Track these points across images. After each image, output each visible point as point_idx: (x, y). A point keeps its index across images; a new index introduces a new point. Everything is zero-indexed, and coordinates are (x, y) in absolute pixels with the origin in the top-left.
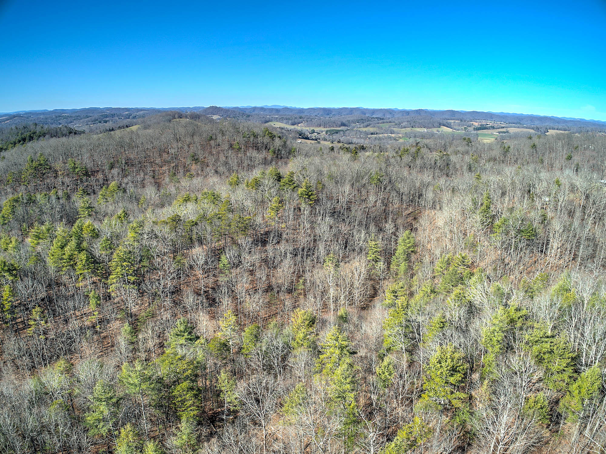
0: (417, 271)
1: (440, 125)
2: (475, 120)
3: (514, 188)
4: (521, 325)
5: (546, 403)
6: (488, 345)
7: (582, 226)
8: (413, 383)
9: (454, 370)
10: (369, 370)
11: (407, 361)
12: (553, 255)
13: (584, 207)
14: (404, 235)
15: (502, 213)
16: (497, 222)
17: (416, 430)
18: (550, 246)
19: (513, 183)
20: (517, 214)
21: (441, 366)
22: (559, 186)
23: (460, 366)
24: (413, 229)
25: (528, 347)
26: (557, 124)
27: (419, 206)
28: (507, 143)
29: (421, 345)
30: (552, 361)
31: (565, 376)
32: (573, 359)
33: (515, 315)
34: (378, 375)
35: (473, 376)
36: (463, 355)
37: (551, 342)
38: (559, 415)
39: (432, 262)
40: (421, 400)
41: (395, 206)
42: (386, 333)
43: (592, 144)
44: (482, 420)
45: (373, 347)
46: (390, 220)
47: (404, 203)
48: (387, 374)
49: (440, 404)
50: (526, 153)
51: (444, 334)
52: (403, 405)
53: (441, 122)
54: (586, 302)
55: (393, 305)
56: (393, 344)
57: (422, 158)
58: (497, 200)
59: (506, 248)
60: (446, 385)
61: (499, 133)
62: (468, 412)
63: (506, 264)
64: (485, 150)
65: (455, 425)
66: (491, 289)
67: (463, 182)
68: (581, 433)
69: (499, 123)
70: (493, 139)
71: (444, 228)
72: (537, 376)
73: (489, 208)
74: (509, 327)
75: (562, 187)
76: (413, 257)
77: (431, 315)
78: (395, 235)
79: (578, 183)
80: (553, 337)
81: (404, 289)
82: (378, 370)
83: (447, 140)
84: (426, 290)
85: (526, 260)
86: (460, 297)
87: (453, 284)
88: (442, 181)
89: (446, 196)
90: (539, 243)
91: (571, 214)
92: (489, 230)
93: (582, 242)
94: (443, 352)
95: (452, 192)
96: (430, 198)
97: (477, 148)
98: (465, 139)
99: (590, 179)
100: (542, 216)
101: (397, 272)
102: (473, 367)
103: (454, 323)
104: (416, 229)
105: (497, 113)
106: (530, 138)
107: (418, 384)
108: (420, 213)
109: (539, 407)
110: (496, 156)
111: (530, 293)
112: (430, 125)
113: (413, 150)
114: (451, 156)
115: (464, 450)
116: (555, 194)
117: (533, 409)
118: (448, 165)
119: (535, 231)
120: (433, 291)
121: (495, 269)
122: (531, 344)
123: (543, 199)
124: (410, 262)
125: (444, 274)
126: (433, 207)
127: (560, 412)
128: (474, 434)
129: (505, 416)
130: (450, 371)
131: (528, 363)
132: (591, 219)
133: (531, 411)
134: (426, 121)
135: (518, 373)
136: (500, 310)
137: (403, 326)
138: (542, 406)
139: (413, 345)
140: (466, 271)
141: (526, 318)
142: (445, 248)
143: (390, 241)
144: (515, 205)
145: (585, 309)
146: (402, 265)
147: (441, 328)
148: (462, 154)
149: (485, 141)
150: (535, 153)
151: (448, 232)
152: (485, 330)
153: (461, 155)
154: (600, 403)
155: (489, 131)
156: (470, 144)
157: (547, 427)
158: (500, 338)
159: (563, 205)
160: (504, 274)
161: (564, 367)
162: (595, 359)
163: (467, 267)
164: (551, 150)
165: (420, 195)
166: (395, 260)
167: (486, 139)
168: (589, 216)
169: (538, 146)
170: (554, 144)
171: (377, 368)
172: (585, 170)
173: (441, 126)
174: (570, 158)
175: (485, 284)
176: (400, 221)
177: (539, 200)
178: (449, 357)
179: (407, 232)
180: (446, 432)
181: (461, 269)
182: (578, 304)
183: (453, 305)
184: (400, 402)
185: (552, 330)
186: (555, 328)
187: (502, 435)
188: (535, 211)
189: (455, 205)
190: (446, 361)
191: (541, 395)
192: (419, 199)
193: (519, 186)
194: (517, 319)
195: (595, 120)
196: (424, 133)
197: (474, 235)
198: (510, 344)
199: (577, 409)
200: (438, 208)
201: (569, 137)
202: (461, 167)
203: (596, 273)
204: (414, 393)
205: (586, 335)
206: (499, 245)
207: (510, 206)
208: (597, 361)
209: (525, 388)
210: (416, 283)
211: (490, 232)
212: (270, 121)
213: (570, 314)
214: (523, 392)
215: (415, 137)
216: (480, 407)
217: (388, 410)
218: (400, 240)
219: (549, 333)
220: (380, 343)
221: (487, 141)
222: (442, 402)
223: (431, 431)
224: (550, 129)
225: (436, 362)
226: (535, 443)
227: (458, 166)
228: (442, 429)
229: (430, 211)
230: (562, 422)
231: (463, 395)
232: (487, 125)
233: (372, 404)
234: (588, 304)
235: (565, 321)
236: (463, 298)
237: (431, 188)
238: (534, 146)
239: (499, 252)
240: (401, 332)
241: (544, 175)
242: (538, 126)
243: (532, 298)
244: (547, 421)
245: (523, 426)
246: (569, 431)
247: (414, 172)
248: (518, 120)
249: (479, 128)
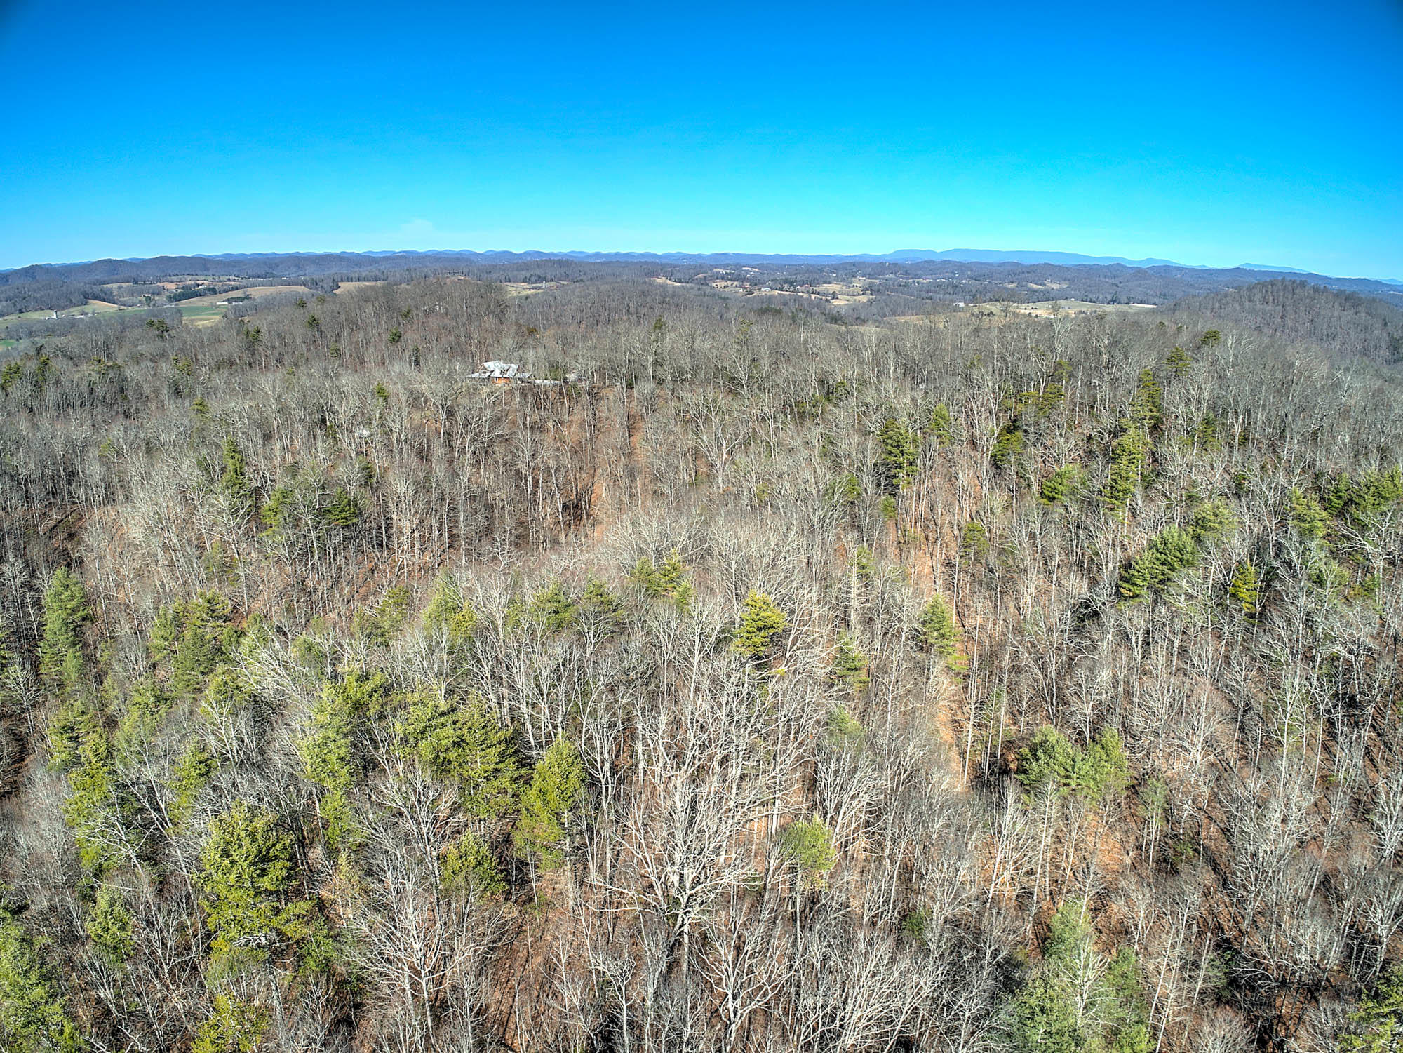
0: (109, 664)
1: (87, 297)
2: (166, 277)
3: (288, 420)
4: (378, 707)
5: (485, 850)
6: (323, 775)
7: (453, 474)
8: (182, 928)
9: (263, 859)
10: (71, 938)
11: (152, 881)
12: (406, 547)
13: (448, 435)
14: (55, 582)
15: (273, 481)
16: (268, 503)
17: (231, 1025)
18: (395, 530)
19: (283, 410)
20: (309, 476)
21: (233, 862)
22: (386, 400)
23: (274, 845)
24: (72, 563)
25: (408, 750)
26: (356, 269)
27: (74, 503)
28: (252, 322)
29: (169, 832)
30: (467, 759)
31: (505, 781)
32: (508, 741)
33: (358, 692)
34: (96, 939)
35: (311, 855)
36: (272, 817)
37: (454, 723)
38: (522, 864)
39: (139, 633)
40: (214, 956)
41: (15, 515)
42: (80, 834)
43: (439, 301)
44: (363, 942)
45: (61, 880)
46: (10, 554)
47: (36, 501)
48: (114, 929)
49: (259, 947)
50: (299, 341)
51: (215, 788)
52: (178, 986)
53: (88, 289)
54: (500, 622)
55: (76, 761)
56: (106, 856)
57: (57, 382)
58: (256, 454)
59: (301, 557)
60: (257, 899)
61: (229, 301)
62: (327, 937)
63: (310, 592)
64: (203, 345)
65: (311, 979)
66: (294, 653)
67: (168, 424)
68: (582, 884)
69: (225, 278)
70: (218, 318)
71: (148, 543)
72: (446, 802)
73: (242, 474)
74: (355, 721)
75: (392, 400)
76: (90, 634)
77: (171, 756)
78: (31, 588)
79: (424, 388)
80: (453, 710)
81: (89, 716)
82: (92, 929)
83: (111, 333)
84: (142, 700)
85: (352, 572)
86: (227, 693)
87: (201, 669)
88: (117, 431)
89: (134, 465)
90: (371, 528)
91: (423, 453)
92: (253, 524)
93: (460, 507)
94: (227, 827)
95: (147, 453)
96: (97, 478)
97: (185, 342)
98: (151, 324)
99: (449, 374)
100: (363, 469)
101: (59, 680)
102: (304, 837)
103: (230, 756)
104: (80, 561)
105: (217, 256)
106: (302, 305)
107: (193, 924)
108: (80, 519)
109: (473, 863)
110: (231, 354)
111: (378, 636)
112: (62, 302)
113: (32, 366)
114: (126, 370)
115: (350, 1024)
116: (381, 418)
117: (463, 873)
118: (122, 390)
119: (356, 506)
120: (160, 699)
121: (290, 609)
122: (412, 741)
123: (356, 434)
124: (86, 645)
125: (174, 652)
126: (110, 498)
127: (522, 857)
128: (360, 979)
129: (410, 911)
130: (255, 864)
131: (419, 782)
132: (468, 455)
133: (460, 879)
134: (51, 292)
135: (404, 810)
136: (326, 691)
137: (113, 804)
138: (479, 858)
139: (152, 838)
140: (225, 631)
141: (386, 690)
142: (161, 591)
143: (24, 606)
144: (299, 458)
145: (502, 636)
146: (67, 658)
147: (203, 775)
148: (151, 360)
149: (199, 323)
150: (318, 338)
151: (159, 550)
152: (304, 744)
153: (149, 363)
154: (596, 809)
155: (205, 299)
156: (165, 334)
157: (507, 899)
158: (343, 752)
159: (403, 439)
160: (312, 615)
161: (496, 764)
162: (555, 727)
163: (225, 621)
164: (354, 325)
165: (71, 476)
166: (49, 651)
167: (201, 320)
168: (462, 451)
169: (322, 321)
170: (358, 312)
171: (89, 925)
172: (434, 358)
173: (90, 301)
174: (396, 338)
175: (277, 645)
176: (34, 551)
177: (348, 437)
178: (243, 834)
179: (60, 573)
180: (297, 1001)
181: (211, 629)
182: (485, 630)
183: (216, 716)
184: (168, 981)
185: (446, 698)
186: (450, 692)
187: (420, 955)
188: (345, 462)
189: (161, 482)
190: (240, 846)
191: (467, 837)
192: (70, 484)
193: (298, 414)
194: (367, 697)
195: (439, 250)
196: (51, 321)
197: (223, 543)
198: (369, 756)
199: (551, 838)
200: (122, 498)
201: (388, 293)
202: (156, 391)
203: (505, 561)
204: (194, 948)
205: (519, 685)
206: (284, 552)
207: (289, 461)
208: (560, 729)
209: (431, 837)
210: (114, 694)
211: (257, 527)
213: (474, 655)
214: (428, 848)
215: (30, 334)
216: (350, 917)
217: (149, 1010)
218: (47, 598)
219: (443, 705)
220: (72, 865)
221: (206, 322)
222: (263, 941)
223: (264, 1013)
224: (342, 281)
225: (217, 857)
226: (494, 942)
227: (147, 391)
228: (285, 1000)
229: (103, 509)
230: (532, 876)
231: (302, 907)
232: (198, 285)
233: (109, 1012)
234: (505, 624)
235: (467, 673)
236: (236, 692)
237: (93, 453)
238: (314, 322)
239: (289, 568)
240: (113, 820)
241: (347, 381)
242: (314, 277)
243: (387, 645)
244: (501, 886)
245: (454, 917)
246: (554, 889)
247: (44, 421)
248: (267, 267)
249: (183, 294)
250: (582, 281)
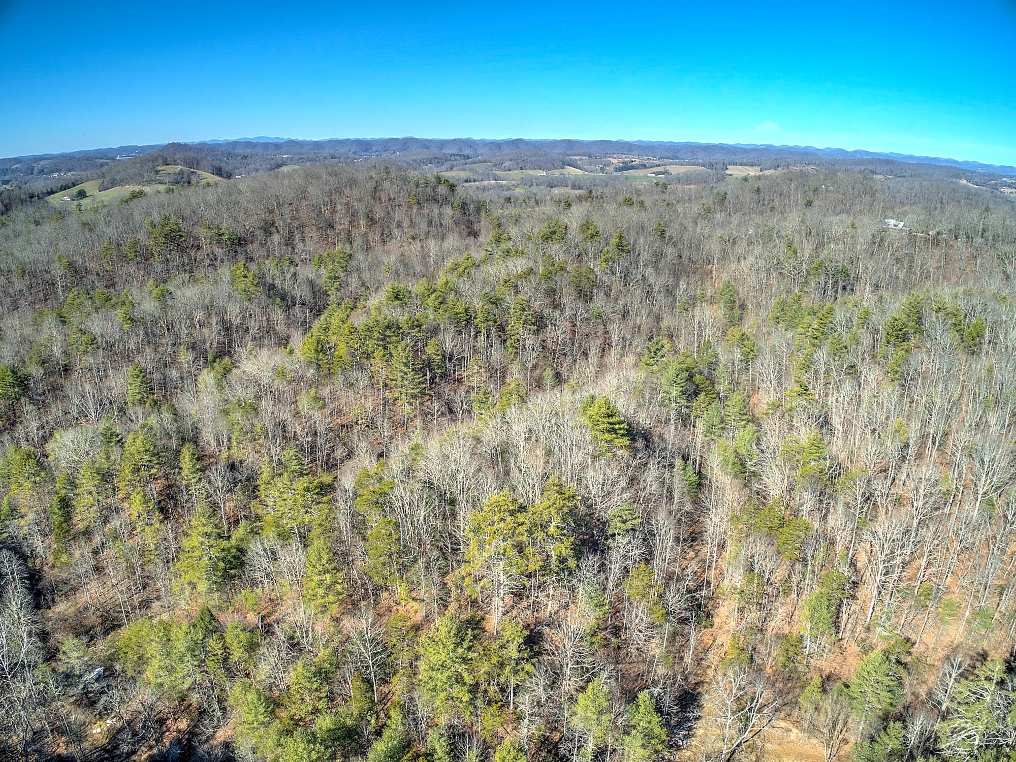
1: (564, 164)
2: (609, 154)
26: (736, 156)
43: (834, 183)
50: (749, 201)
53: (562, 158)
69: (647, 158)
105: (635, 142)
112: (548, 165)
134: (541, 159)
150: (760, 200)
155: (639, 171)
156: (665, 190)
169: (762, 190)
170: (785, 187)
173: (566, 167)
174: (810, 204)
196: (543, 177)
201: (803, 176)
212: (285, 165)
224: (730, 164)
232: (632, 161)
238: (758, 190)
242: (708, 161)
248: (673, 152)
249: (622, 167)
250: (904, 176)
